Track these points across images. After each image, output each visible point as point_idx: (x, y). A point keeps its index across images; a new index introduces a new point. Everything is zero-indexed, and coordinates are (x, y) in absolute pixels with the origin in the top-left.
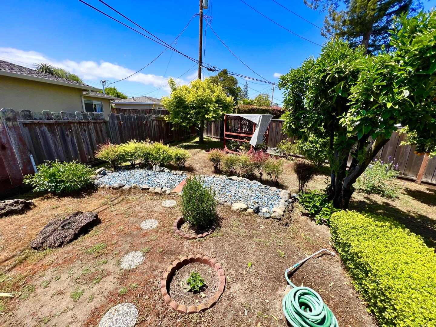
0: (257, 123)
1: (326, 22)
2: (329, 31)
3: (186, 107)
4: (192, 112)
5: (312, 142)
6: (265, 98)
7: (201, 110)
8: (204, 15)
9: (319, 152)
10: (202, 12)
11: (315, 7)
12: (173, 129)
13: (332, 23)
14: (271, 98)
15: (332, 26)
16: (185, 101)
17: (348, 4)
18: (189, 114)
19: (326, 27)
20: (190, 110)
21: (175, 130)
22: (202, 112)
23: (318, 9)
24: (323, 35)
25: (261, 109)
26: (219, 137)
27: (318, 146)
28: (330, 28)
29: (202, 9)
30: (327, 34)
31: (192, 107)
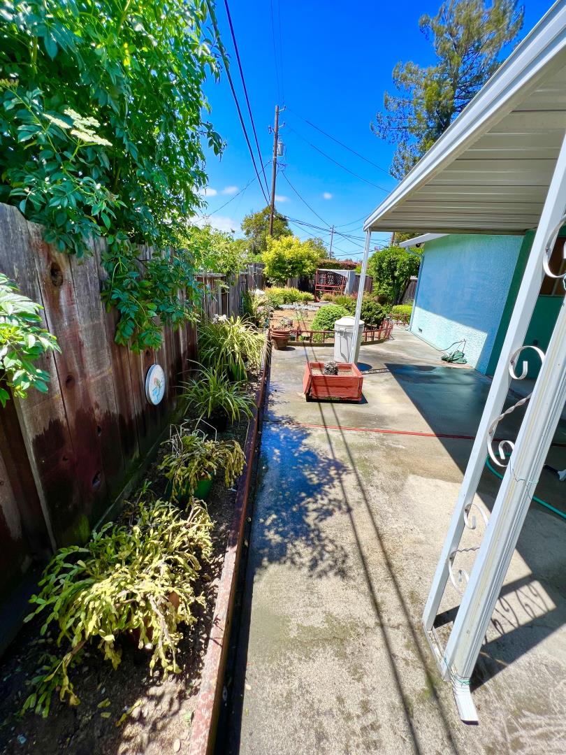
0: (347, 277)
1: (396, 159)
2: (398, 170)
3: (284, 262)
5: (384, 289)
6: (317, 244)
7: (298, 265)
8: (278, 161)
9: (389, 295)
10: (276, 159)
11: (383, 136)
16: (284, 256)
18: (287, 268)
19: (395, 165)
20: (288, 265)
22: (300, 267)
23: (388, 139)
24: (392, 173)
27: (388, 291)
28: (400, 167)
29: (276, 155)
30: (397, 173)
31: (290, 263)
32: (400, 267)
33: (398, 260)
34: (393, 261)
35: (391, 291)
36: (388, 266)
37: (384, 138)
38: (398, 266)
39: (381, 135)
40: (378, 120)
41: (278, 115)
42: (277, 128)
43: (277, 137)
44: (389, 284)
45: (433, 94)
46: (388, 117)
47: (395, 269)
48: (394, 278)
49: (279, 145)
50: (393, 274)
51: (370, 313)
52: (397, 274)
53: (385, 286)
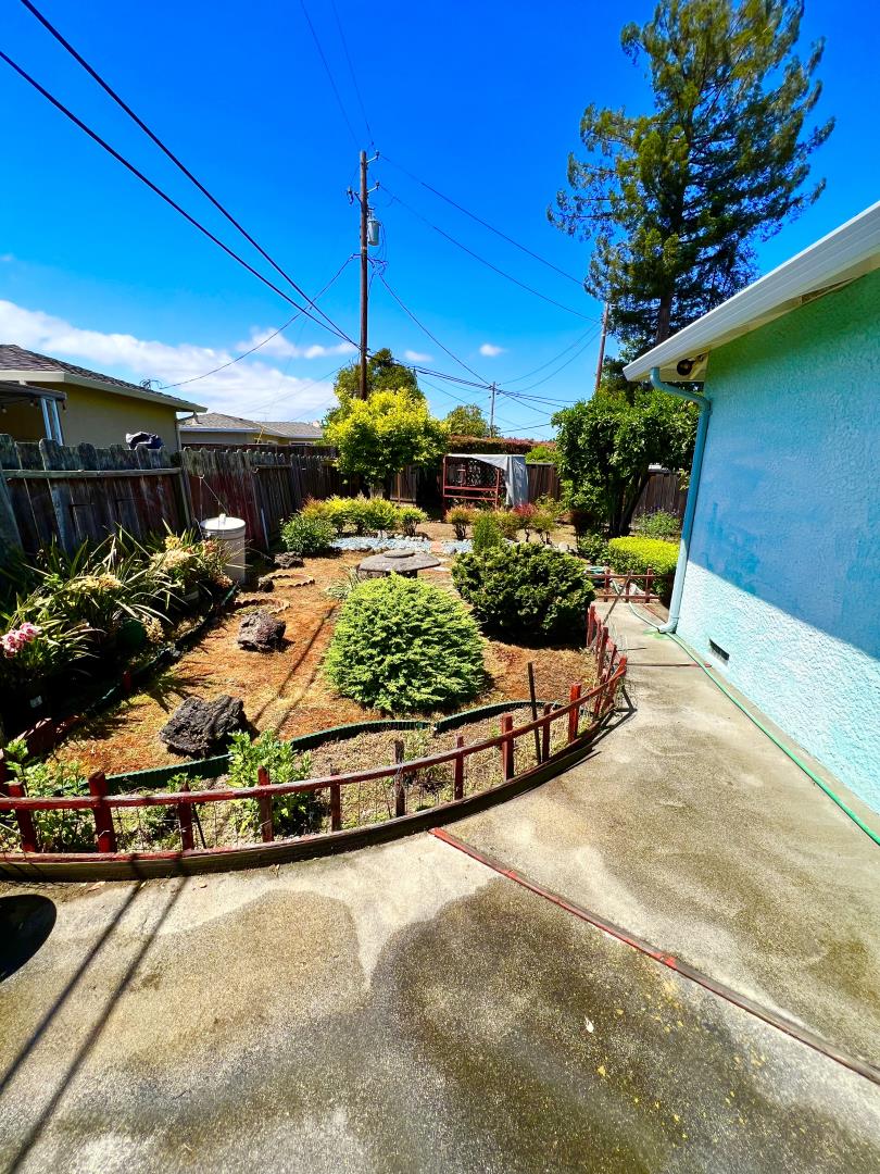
0: (505, 469)
1: (594, 265)
2: (599, 284)
3: (374, 442)
4: (385, 451)
5: (585, 493)
6: (471, 414)
7: (404, 448)
8: (370, 255)
9: (596, 505)
10: (365, 251)
11: (570, 229)
12: (345, 482)
13: (602, 267)
14: (490, 416)
15: (604, 275)
16: (374, 430)
17: (632, 232)
18: (381, 454)
19: (593, 276)
20: (382, 448)
21: (348, 484)
22: (407, 451)
23: (578, 233)
24: (588, 290)
25: (485, 443)
26: (414, 500)
27: (594, 498)
28: (602, 278)
29: (365, 244)
30: (597, 290)
31: (387, 443)
32: (623, 441)
33: (617, 426)
34: (604, 429)
35: (601, 496)
36: (590, 442)
37: (571, 232)
38: (617, 440)
39: (566, 227)
40: (560, 204)
41: (365, 169)
42: (366, 194)
43: (365, 209)
44: (594, 482)
45: (653, 151)
46: (576, 198)
47: (610, 448)
48: (606, 468)
49: (370, 225)
50: (603, 460)
51: (541, 591)
52: (614, 459)
53: (587, 486)
